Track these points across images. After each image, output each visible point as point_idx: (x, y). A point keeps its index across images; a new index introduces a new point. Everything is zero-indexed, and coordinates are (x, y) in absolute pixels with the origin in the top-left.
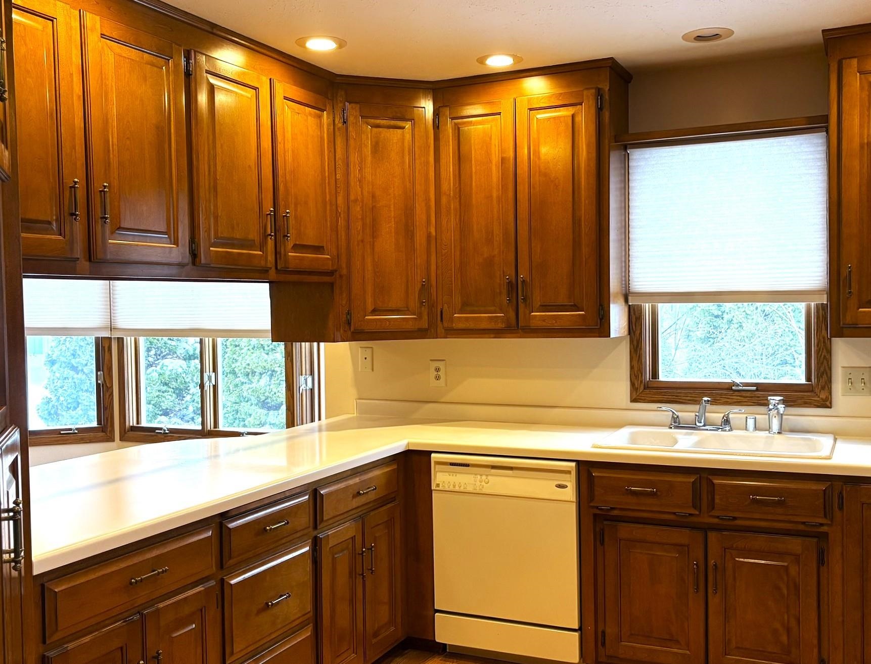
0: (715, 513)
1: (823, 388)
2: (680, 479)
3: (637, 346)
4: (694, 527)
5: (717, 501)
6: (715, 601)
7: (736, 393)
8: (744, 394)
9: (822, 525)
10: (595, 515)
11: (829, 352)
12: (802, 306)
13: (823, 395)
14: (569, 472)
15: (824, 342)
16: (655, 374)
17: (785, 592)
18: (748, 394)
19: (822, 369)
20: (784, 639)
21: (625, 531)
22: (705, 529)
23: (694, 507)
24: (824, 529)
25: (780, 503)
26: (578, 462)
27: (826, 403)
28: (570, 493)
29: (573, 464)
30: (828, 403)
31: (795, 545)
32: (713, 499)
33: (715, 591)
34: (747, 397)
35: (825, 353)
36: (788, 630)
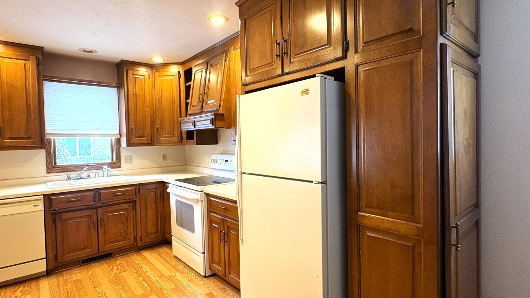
0: (102, 202)
1: (118, 163)
2: (88, 193)
3: (49, 153)
4: (92, 208)
5: (102, 198)
6: (101, 231)
7: (90, 166)
8: (93, 166)
9: (134, 198)
10: (52, 214)
11: (120, 152)
12: (109, 139)
13: (118, 165)
14: (41, 200)
15: (118, 149)
16: (55, 163)
17: (124, 220)
18: (94, 166)
19: (118, 157)
20: (124, 234)
21: (65, 216)
22: (97, 208)
23: (94, 201)
24: (135, 199)
25: (123, 194)
26: (44, 195)
27: (119, 167)
28: (41, 207)
29: (43, 196)
30: (120, 167)
31: (126, 206)
32: (101, 197)
33: (101, 227)
34: (93, 167)
35: (118, 152)
36: (125, 231)
